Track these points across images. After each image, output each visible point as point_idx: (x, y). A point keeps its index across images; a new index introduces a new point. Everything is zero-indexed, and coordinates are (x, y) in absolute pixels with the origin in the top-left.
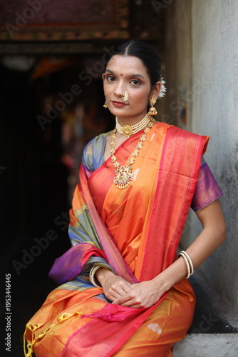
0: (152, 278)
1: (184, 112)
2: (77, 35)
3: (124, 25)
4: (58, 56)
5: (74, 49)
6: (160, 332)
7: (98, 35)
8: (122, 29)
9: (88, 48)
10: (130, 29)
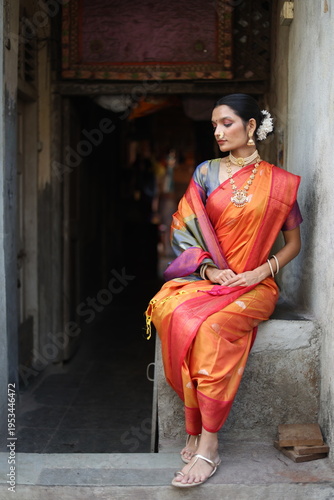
0: (252, 270)
1: (282, 153)
2: (178, 75)
3: (228, 65)
4: (156, 96)
5: (173, 90)
6: (244, 307)
7: (200, 75)
8: (225, 69)
9: (190, 89)
10: (233, 69)
